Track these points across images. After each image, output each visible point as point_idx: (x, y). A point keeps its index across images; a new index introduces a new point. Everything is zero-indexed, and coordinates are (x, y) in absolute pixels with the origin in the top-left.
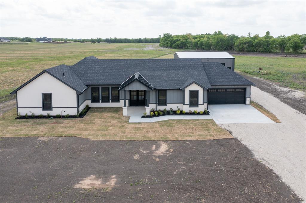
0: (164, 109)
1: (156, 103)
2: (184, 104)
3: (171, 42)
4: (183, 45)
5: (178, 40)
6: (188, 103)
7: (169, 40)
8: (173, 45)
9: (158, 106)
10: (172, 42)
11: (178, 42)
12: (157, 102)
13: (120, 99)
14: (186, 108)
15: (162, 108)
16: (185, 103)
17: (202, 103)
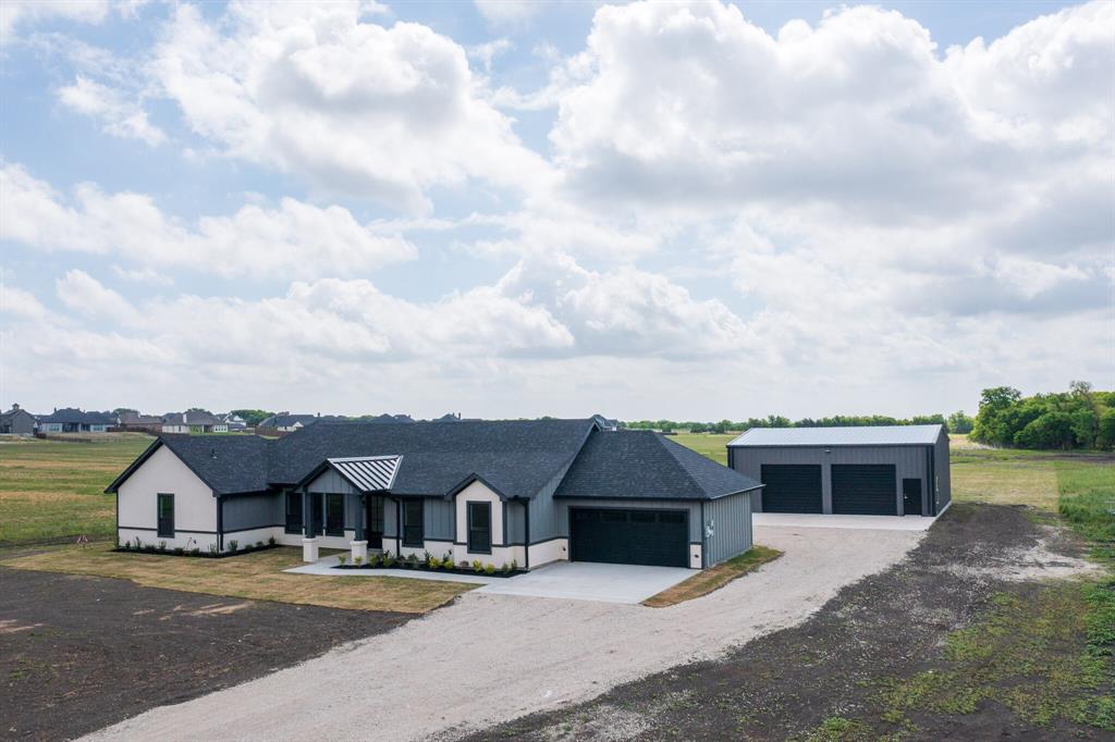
0: (411, 553)
1: (398, 538)
2: (455, 542)
3: (1008, 423)
4: (1058, 432)
5: (1035, 414)
6: (466, 541)
7: (1002, 413)
8: (1019, 433)
9: (403, 546)
10: (1015, 422)
11: (1036, 422)
12: (402, 535)
13: (346, 527)
14: (460, 555)
15: (406, 552)
16: (458, 541)
17: (501, 543)
